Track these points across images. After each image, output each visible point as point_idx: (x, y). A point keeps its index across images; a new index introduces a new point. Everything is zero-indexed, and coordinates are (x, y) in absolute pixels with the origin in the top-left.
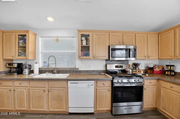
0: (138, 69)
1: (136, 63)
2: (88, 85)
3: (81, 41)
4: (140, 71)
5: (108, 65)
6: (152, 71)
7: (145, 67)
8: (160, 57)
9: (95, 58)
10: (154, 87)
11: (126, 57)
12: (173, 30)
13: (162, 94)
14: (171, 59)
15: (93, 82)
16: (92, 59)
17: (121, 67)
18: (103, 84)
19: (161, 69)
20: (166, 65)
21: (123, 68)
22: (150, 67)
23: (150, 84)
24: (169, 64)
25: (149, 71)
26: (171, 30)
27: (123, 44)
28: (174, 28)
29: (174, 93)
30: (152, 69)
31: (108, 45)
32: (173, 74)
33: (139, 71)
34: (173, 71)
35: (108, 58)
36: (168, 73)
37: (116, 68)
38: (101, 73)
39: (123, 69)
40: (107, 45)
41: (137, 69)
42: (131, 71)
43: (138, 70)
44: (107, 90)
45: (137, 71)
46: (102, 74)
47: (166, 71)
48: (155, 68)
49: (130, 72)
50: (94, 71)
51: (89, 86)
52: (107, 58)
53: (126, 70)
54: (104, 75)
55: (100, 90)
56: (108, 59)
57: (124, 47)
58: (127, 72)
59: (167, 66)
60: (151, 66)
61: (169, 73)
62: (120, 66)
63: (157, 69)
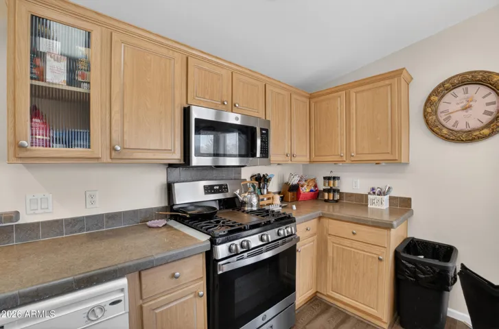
0: (268, 193)
1: (262, 176)
2: (93, 310)
3: (32, 60)
4: (273, 198)
5: (177, 187)
6: (295, 193)
7: (279, 184)
8: (315, 156)
9: (119, 157)
10: (312, 238)
11: (240, 156)
12: (344, 92)
13: (330, 254)
14: (336, 163)
15: (123, 282)
16: (106, 159)
17: (222, 189)
18: (173, 276)
19: (313, 188)
20: (325, 178)
21: (227, 191)
22: (292, 185)
23: (308, 233)
24: (328, 175)
25: (290, 194)
26: (340, 92)
27: (234, 108)
28: (347, 88)
29: (359, 248)
30: (295, 189)
31: (180, 104)
32: (337, 197)
33: (269, 199)
34: (338, 191)
35: (183, 158)
36: (333, 198)
37: (206, 193)
38: (148, 223)
39: (228, 195)
40: (176, 105)
41: (265, 190)
42: (255, 200)
43: (265, 196)
44: (192, 296)
45: (265, 199)
46: (158, 227)
47: (325, 190)
48: (302, 186)
49: (252, 206)
50: (112, 217)
51: (98, 311)
52: (177, 156)
53: (241, 198)
54: (164, 229)
55: (157, 311)
56: (182, 162)
57: (237, 119)
58: (244, 204)
59: (327, 179)
60: (295, 181)
61: (331, 195)
62: (220, 186)
63: (305, 190)
